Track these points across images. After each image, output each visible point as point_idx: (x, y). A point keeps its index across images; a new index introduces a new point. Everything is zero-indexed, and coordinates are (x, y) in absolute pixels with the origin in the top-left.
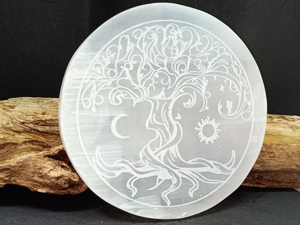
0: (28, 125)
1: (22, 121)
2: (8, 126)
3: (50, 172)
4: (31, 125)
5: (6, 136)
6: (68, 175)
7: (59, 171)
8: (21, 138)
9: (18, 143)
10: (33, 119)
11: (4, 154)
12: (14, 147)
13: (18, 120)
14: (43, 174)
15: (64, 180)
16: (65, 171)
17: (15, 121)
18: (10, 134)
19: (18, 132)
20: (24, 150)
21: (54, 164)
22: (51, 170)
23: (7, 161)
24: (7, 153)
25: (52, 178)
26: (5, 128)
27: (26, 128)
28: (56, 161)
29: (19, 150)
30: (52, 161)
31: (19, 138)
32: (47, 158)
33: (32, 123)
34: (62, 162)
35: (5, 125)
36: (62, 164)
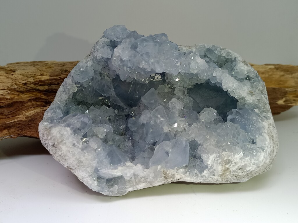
0: (30, 86)
1: (24, 82)
2: (13, 87)
4: (32, 86)
5: (12, 96)
8: (25, 97)
9: (24, 101)
10: (34, 80)
11: (13, 112)
12: (21, 105)
13: (20, 82)
17: (18, 83)
18: (16, 94)
19: (22, 92)
20: (30, 107)
23: (17, 117)
24: (15, 111)
26: (10, 90)
27: (28, 88)
31: (24, 97)
33: (33, 83)
35: (10, 87)
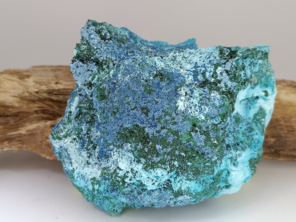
0: (42, 94)
1: (36, 90)
2: (24, 95)
4: (45, 95)
5: (21, 105)
9: (31, 111)
10: (47, 88)
11: (18, 122)
13: (33, 90)
17: (30, 90)
18: (25, 103)
19: (34, 101)
20: (35, 119)
23: (20, 129)
24: (20, 121)
26: (21, 97)
27: (41, 97)
29: (31, 118)
31: (33, 107)
33: (46, 92)
35: (21, 94)
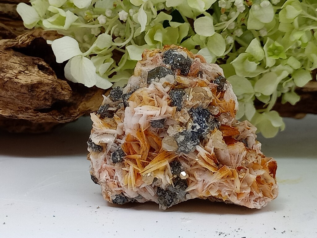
3: (18, 77)
6: (51, 82)
7: (34, 74)
14: (6, 80)
15: (43, 91)
16: (46, 75)
21: (26, 62)
22: (20, 72)
25: (22, 86)
28: (29, 58)
30: (21, 58)
32: (12, 52)
34: (39, 60)
36: (40, 63)
